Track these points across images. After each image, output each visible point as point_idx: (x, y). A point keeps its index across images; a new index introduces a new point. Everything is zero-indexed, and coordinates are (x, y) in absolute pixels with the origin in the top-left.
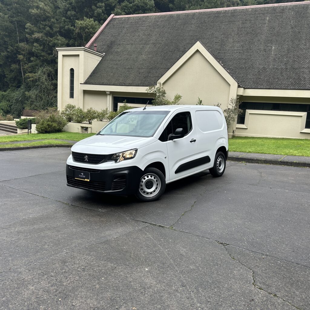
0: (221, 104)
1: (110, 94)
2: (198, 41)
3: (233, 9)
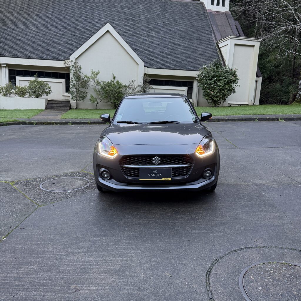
0: (135, 81)
1: (5, 67)
2: (108, 23)
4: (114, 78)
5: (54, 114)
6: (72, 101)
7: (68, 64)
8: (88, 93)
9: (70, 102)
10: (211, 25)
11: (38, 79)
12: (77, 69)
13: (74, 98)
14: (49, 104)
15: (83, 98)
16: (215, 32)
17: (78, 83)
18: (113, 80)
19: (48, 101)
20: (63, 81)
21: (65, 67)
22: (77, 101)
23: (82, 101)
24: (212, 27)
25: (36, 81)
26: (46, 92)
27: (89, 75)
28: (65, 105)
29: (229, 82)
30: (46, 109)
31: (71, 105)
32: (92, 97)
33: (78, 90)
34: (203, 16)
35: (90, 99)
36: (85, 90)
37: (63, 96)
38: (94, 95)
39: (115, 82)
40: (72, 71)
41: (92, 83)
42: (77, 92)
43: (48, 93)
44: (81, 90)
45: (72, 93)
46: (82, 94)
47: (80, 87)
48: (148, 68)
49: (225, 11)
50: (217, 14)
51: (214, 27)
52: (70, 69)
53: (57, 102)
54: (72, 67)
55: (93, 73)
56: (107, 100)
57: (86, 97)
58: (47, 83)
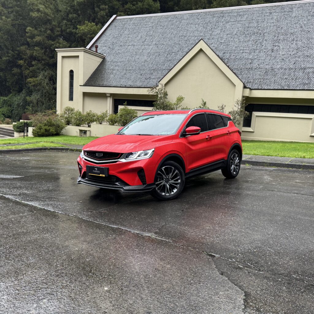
1: (110, 97)
2: (202, 41)
4: (205, 104)
54: (156, 93)
58: (137, 111)
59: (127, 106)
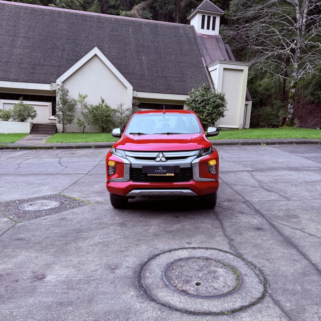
0: (123, 104)
2: (96, 47)
3: (97, 15)
4: (103, 101)
5: (39, 138)
6: (58, 125)
7: (55, 87)
8: (75, 117)
9: (56, 125)
10: (201, 49)
11: (22, 102)
12: (64, 92)
13: (60, 122)
14: (34, 128)
15: (70, 121)
16: (205, 55)
17: (64, 106)
18: (101, 103)
19: (34, 124)
20: (49, 104)
21: (51, 90)
22: (63, 124)
23: (69, 125)
24: (202, 50)
25: (21, 105)
26: (31, 115)
27: (76, 98)
28: (50, 129)
29: (218, 106)
30: (31, 133)
31: (58, 128)
32: (80, 120)
33: (65, 113)
34: (193, 40)
35: (78, 123)
36: (72, 113)
37: (49, 119)
38: (82, 118)
39: (103, 105)
40: (59, 94)
41: (79, 106)
42: (63, 115)
43: (33, 117)
44: (68, 113)
45: (58, 116)
46: (69, 117)
47: (67, 110)
48: (137, 91)
49: (215, 35)
50: (208, 38)
51: (204, 51)
52: (57, 92)
53: (42, 125)
54: (58, 90)
55: (80, 96)
56: (95, 123)
57: (73, 121)
58: (34, 106)
59: (23, 101)
